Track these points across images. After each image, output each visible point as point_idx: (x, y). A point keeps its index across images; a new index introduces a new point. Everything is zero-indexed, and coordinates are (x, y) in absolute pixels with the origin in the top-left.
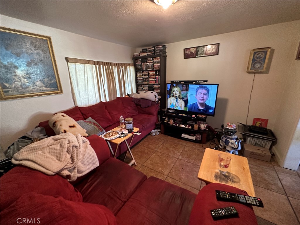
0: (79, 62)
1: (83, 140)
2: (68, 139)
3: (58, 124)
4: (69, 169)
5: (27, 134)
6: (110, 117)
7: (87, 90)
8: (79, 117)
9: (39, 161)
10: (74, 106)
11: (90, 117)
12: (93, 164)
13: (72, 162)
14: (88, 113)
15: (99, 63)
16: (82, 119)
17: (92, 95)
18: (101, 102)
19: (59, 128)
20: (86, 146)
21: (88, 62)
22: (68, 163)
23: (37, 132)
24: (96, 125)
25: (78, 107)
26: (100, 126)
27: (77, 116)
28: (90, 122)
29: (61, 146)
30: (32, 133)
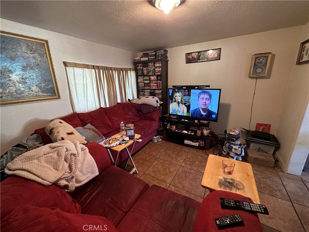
0: (77, 66)
1: (82, 147)
2: (66, 147)
3: (55, 131)
4: (66, 179)
5: (21, 142)
6: (110, 124)
7: (86, 96)
8: (77, 123)
9: (34, 171)
10: (72, 112)
11: (89, 124)
12: (93, 173)
13: (70, 172)
14: (88, 120)
15: (98, 68)
16: (81, 125)
17: (91, 101)
18: (101, 108)
19: (56, 135)
20: (85, 154)
21: (87, 66)
22: (65, 173)
23: (33, 139)
24: (96, 132)
25: (76, 113)
26: (99, 133)
27: (75, 122)
28: (89, 129)
29: (59, 155)
30: (27, 141)
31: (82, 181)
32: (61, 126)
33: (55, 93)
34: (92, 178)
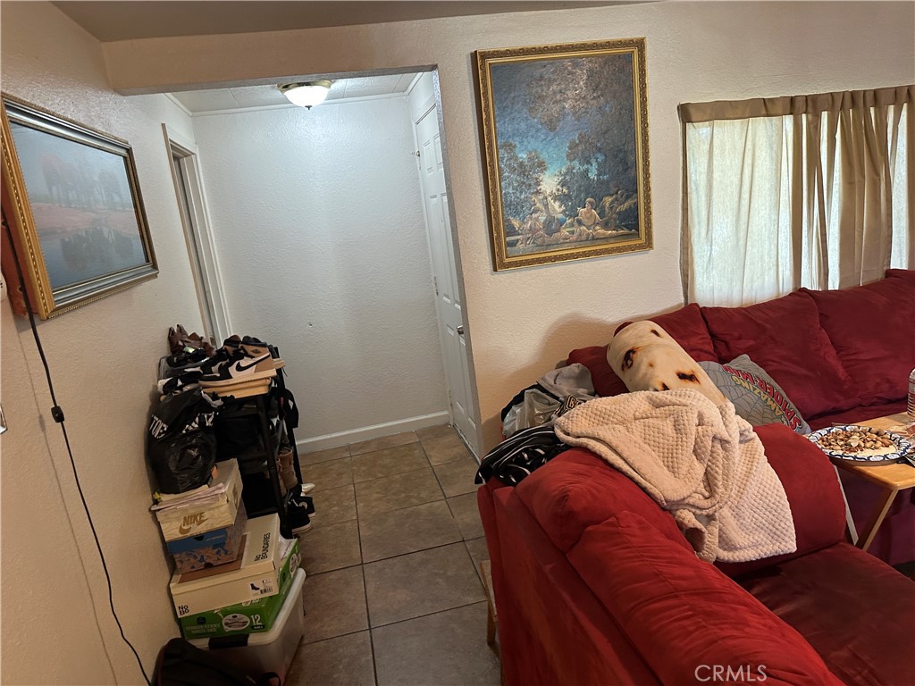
1: (743, 429)
2: (699, 409)
3: (641, 360)
4: (698, 512)
5: (543, 379)
6: (841, 372)
7: (742, 234)
8: (702, 347)
10: (682, 300)
11: (746, 356)
13: (707, 494)
14: (740, 338)
15: (812, 105)
16: (711, 357)
17: (762, 257)
18: (800, 292)
19: (646, 374)
20: (752, 460)
21: (765, 108)
22: (696, 492)
23: (569, 377)
24: (773, 395)
25: (696, 305)
26: (788, 400)
27: (694, 341)
28: (747, 376)
29: (678, 427)
30: (555, 381)
31: (736, 549)
32: (658, 345)
33: (637, 227)
34: (769, 554)
